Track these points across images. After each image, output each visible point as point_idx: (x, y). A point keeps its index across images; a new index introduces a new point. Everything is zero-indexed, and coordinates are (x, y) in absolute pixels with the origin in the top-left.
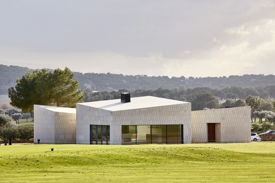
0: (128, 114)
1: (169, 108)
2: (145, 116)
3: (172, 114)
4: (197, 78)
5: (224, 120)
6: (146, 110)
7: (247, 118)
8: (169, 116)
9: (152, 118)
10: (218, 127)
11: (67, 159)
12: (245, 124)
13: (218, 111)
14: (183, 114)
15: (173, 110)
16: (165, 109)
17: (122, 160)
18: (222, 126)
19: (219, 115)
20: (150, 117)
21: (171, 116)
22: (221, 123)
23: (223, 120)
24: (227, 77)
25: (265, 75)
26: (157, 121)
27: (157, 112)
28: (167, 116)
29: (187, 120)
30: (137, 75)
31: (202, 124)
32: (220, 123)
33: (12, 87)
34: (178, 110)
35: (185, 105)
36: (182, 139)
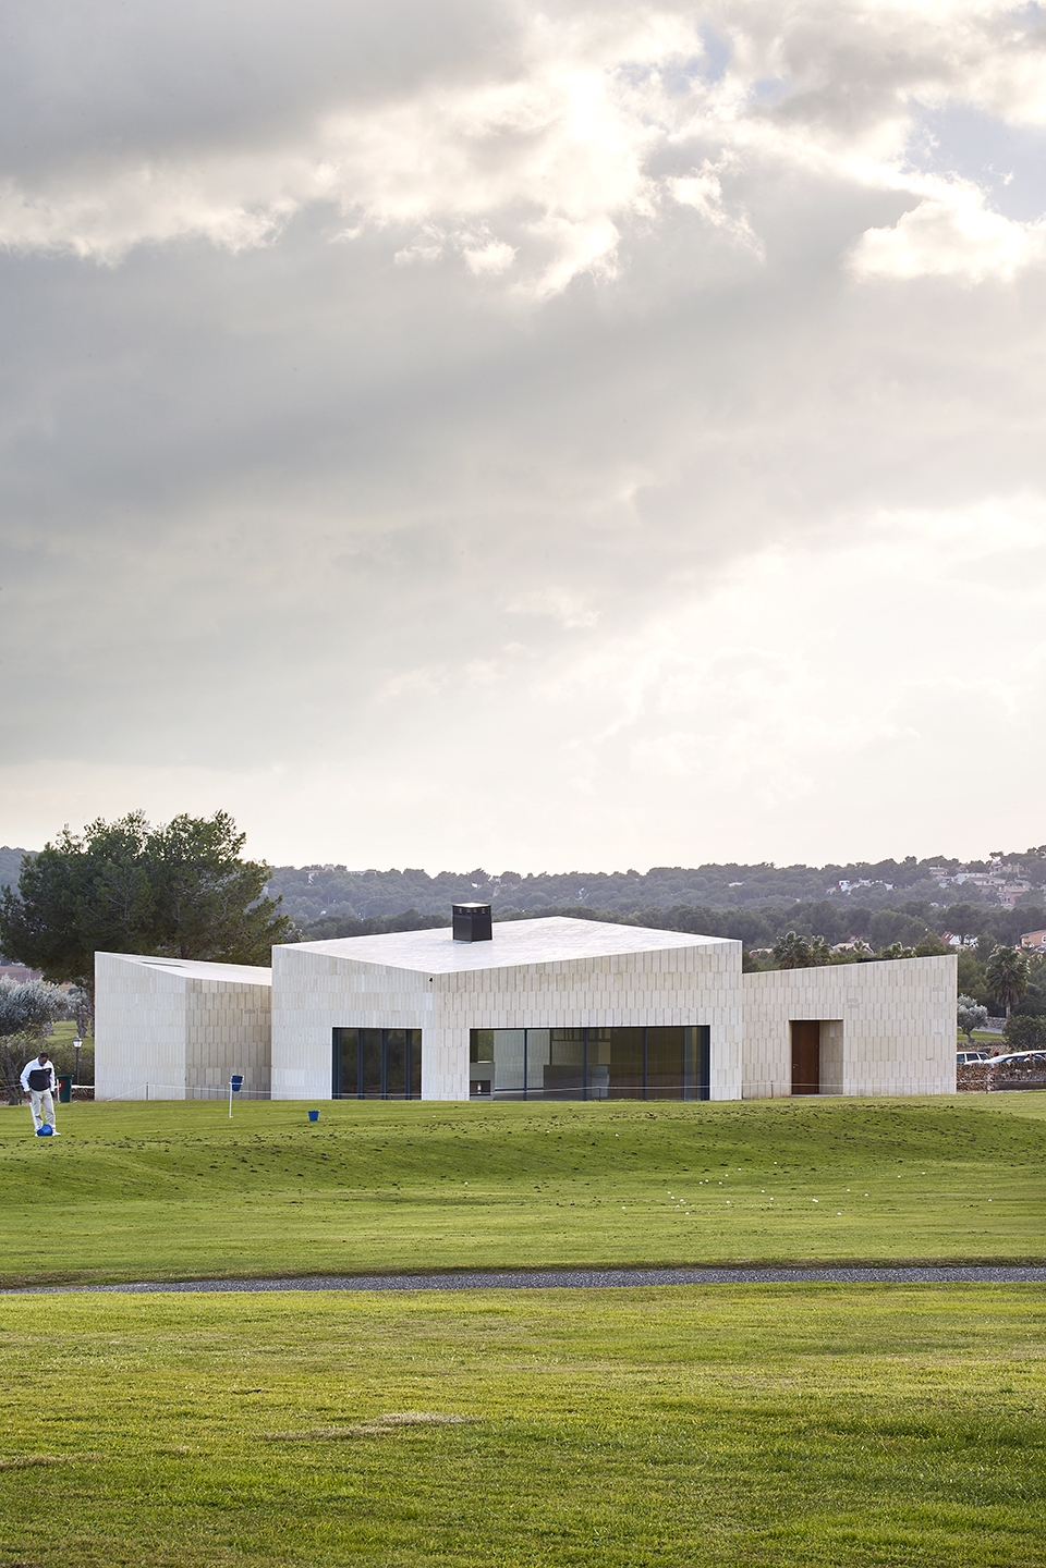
0: (495, 987)
1: (656, 963)
2: (563, 993)
3: (668, 984)
4: (530, 875)
5: (855, 1010)
6: (565, 970)
7: (942, 1000)
8: (656, 994)
9: (589, 1000)
10: (832, 1035)
11: (434, 1151)
12: (934, 1023)
13: (833, 976)
14: (710, 984)
15: (673, 969)
16: (639, 965)
17: (653, 1155)
18: (848, 1029)
19: (837, 991)
20: (581, 995)
21: (665, 993)
22: (845, 1022)
23: (851, 1007)
24: (643, 873)
25: (778, 866)
26: (610, 1013)
27: (611, 978)
28: (647, 994)
29: (727, 1009)
30: (310, 865)
31: (774, 1026)
32: (842, 1021)
33: (6, 887)
34: (690, 969)
35: (718, 951)
36: (706, 1080)
